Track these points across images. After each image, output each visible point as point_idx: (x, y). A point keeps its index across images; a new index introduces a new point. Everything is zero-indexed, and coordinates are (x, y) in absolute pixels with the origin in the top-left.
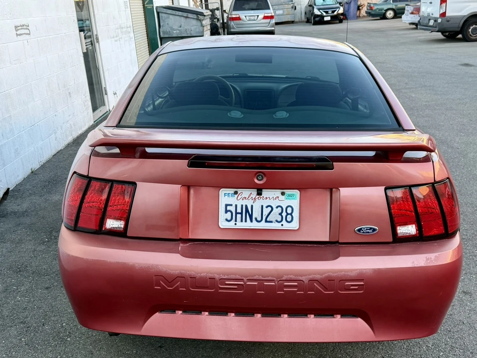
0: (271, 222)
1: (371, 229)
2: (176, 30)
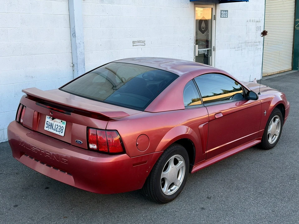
0: (57, 131)
1: (80, 142)
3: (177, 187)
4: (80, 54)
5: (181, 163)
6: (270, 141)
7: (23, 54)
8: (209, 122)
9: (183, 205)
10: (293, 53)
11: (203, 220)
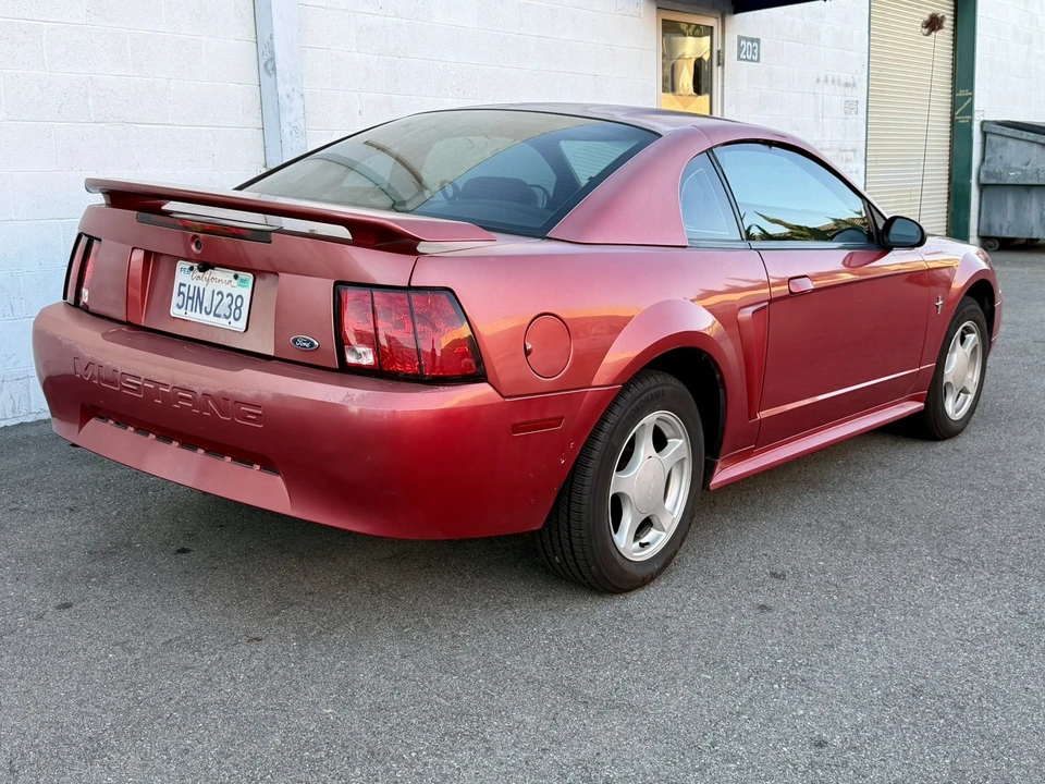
0: (219, 316)
1: (308, 341)
2: (1015, 170)
3: (664, 534)
4: (291, 133)
5: (678, 445)
6: (950, 406)
7: (94, 120)
8: (770, 301)
9: (689, 598)
10: (949, 198)
11: (773, 644)
